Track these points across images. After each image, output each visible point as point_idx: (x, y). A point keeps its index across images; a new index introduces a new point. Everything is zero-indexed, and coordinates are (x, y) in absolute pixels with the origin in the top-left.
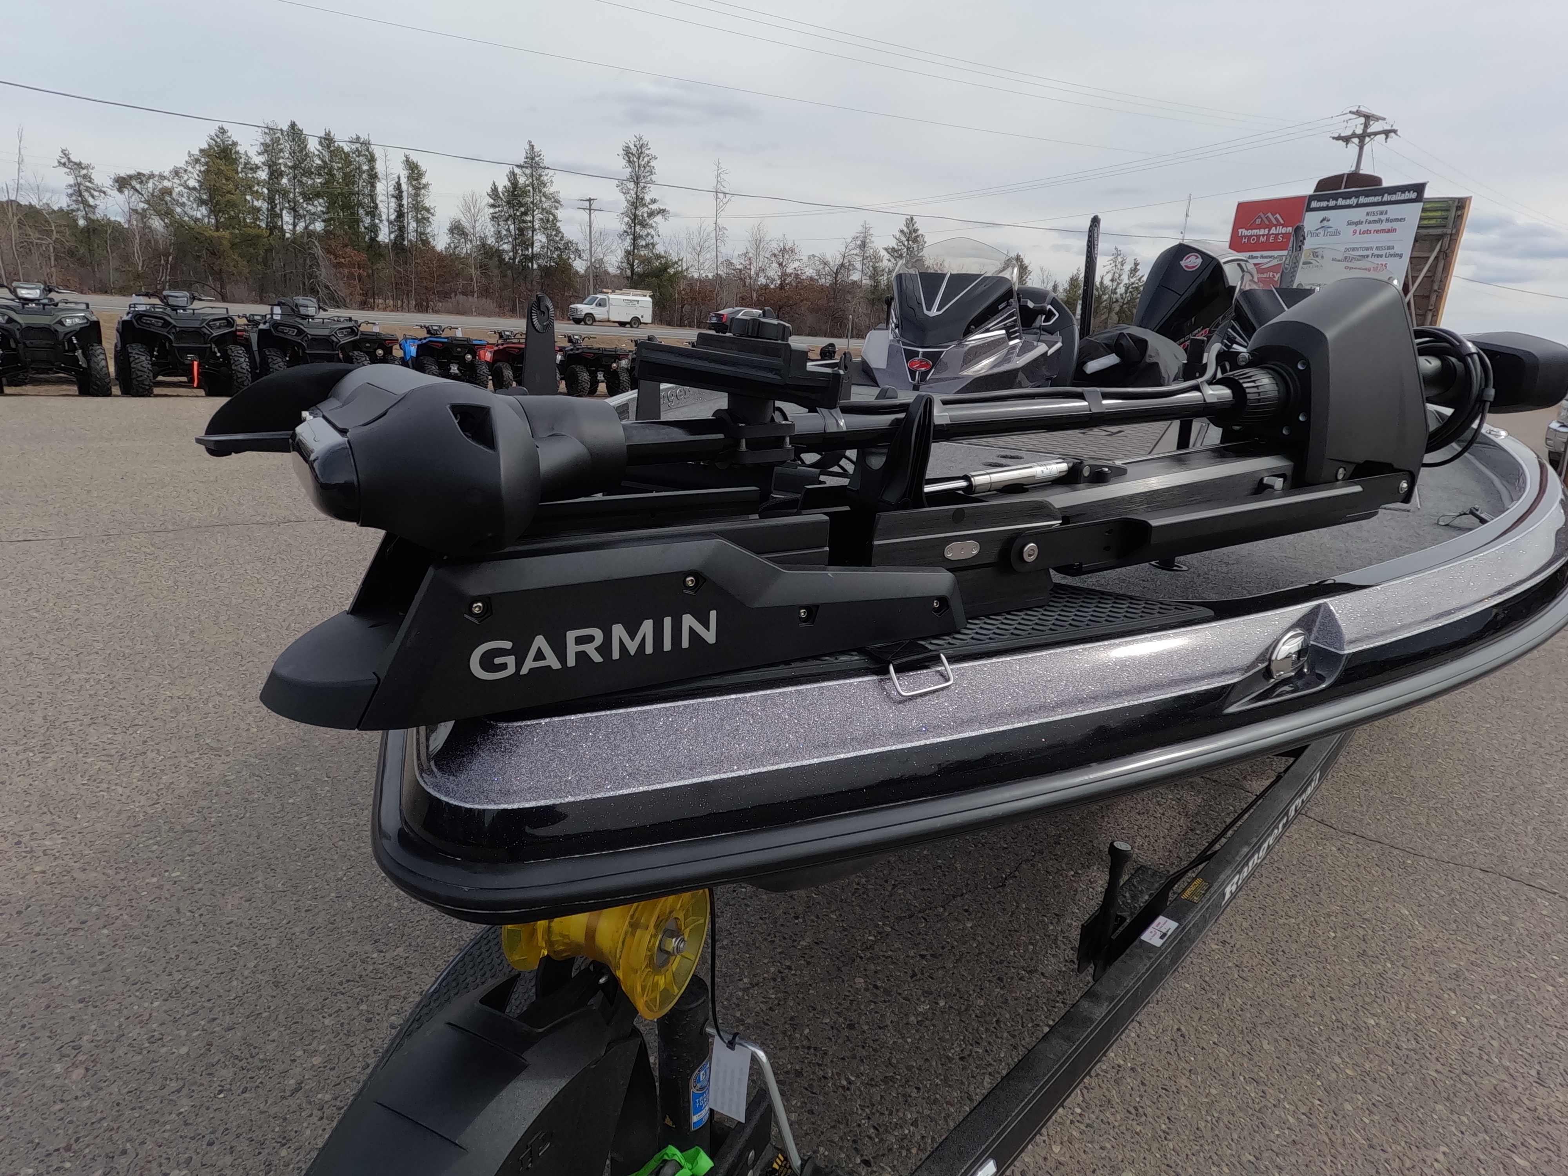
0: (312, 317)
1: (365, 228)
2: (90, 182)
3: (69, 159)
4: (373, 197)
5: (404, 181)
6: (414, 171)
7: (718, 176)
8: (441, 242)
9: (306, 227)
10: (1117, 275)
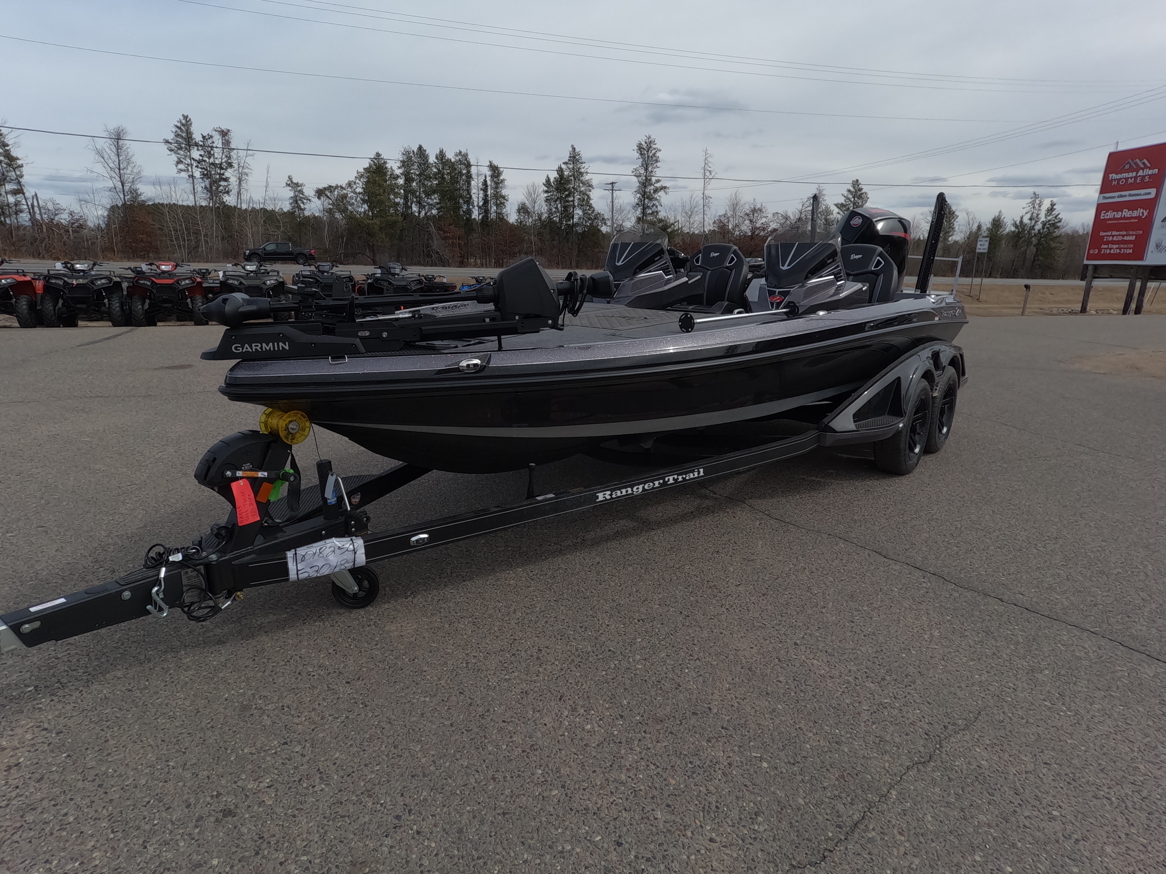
0: (398, 275)
1: (463, 212)
2: (302, 194)
3: (292, 181)
4: (469, 191)
5: (488, 179)
6: (495, 171)
7: (706, 159)
8: (512, 217)
9: (426, 214)
10: (1035, 215)
